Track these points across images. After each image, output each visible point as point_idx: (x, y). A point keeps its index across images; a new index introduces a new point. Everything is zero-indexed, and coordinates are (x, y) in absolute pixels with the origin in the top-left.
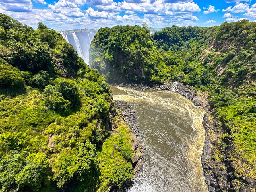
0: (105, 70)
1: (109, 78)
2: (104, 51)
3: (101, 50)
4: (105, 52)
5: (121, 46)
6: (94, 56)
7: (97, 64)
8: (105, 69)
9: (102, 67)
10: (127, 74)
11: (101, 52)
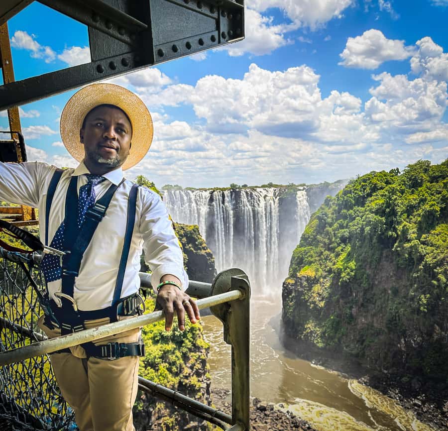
0: (321, 308)
1: (331, 338)
2: (339, 245)
3: (331, 243)
4: (340, 248)
5: (395, 230)
6: (302, 259)
7: (301, 284)
8: (322, 304)
9: (315, 295)
10: (403, 341)
11: (330, 249)
